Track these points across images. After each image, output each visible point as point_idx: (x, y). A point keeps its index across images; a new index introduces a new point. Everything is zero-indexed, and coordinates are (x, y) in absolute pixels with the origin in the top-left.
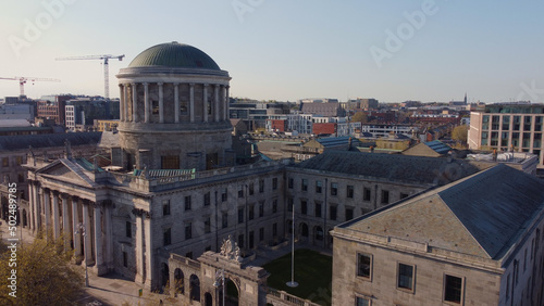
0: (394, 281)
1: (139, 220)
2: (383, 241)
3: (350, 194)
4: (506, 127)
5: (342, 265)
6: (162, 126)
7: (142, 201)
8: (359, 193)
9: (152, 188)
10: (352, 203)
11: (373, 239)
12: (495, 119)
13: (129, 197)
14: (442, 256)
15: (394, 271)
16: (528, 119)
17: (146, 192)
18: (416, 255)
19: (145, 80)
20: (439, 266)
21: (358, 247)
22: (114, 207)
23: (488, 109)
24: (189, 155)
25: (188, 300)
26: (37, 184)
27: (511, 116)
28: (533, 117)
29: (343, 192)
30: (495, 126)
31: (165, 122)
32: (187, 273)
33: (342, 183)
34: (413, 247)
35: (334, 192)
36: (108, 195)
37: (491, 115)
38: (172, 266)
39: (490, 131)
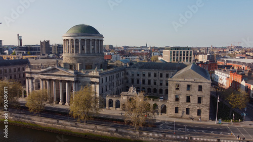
0: (186, 89)
1: (93, 86)
2: (183, 80)
3: (149, 75)
4: (177, 55)
5: (171, 88)
6: (86, 55)
7: (95, 79)
8: (152, 75)
9: (100, 74)
10: (150, 78)
11: (180, 80)
12: (174, 52)
13: (88, 78)
14: (198, 81)
15: (186, 86)
16: (184, 52)
17: (98, 75)
18: (192, 82)
19: (80, 38)
20: (197, 84)
21: (176, 82)
22: (80, 82)
23: (171, 49)
24: (95, 65)
25: (115, 109)
26: (32, 78)
27: (183, 51)
28: (186, 51)
29: (147, 75)
30: (174, 55)
31: (87, 53)
32: (114, 100)
33: (146, 72)
34: (191, 80)
35: (144, 75)
36: (77, 78)
37: (173, 51)
38: (108, 99)
39: (173, 56)
